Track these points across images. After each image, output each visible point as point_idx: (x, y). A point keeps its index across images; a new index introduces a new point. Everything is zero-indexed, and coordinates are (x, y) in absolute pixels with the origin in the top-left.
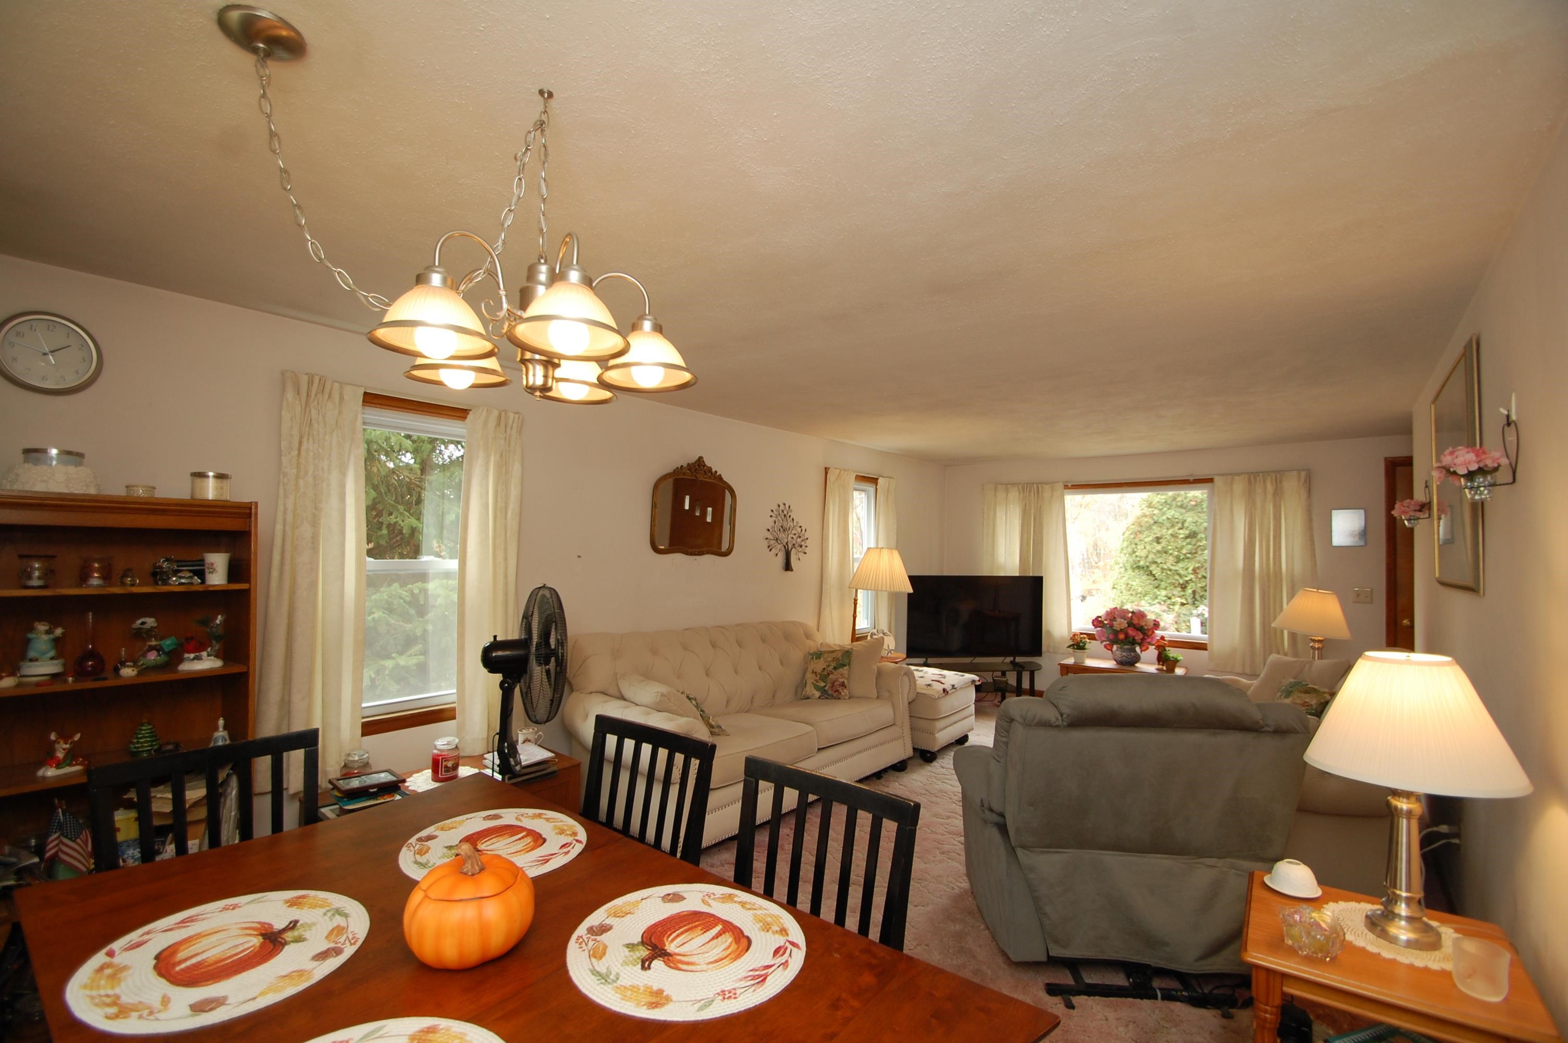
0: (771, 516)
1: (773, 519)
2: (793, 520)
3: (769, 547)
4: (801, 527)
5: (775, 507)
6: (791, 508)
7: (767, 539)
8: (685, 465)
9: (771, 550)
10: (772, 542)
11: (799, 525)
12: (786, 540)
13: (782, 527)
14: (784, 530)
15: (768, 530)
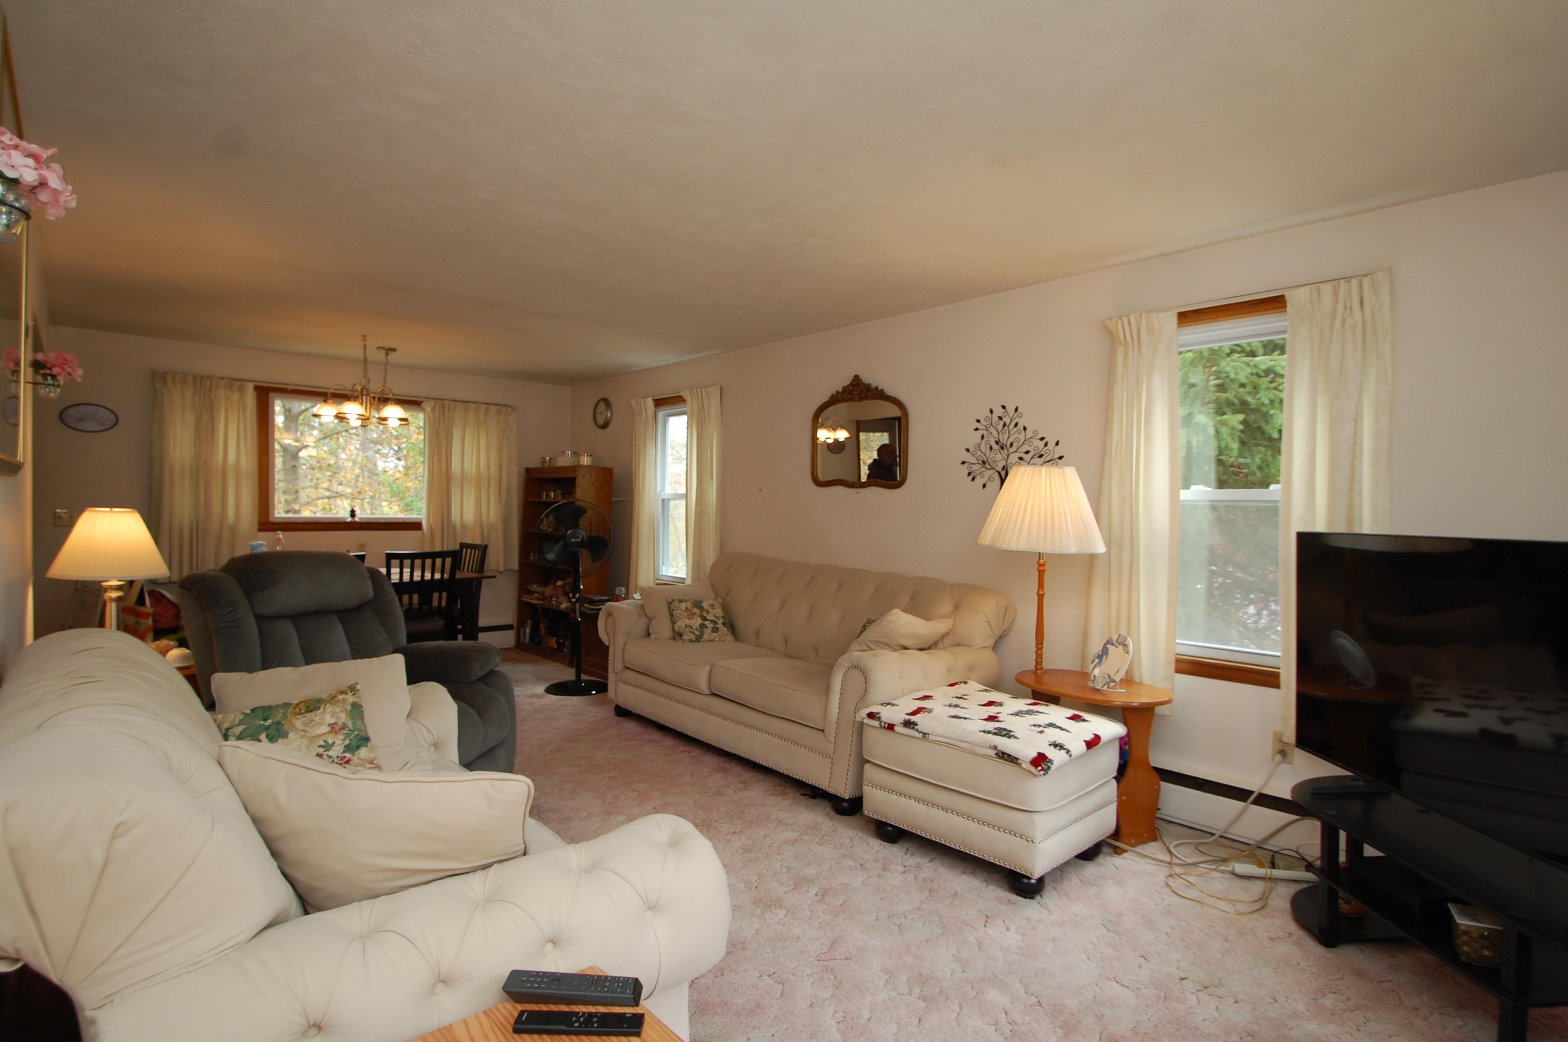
0: (977, 429)
1: (979, 433)
2: (1025, 429)
3: (969, 474)
4: (1042, 439)
5: (983, 414)
6: (1019, 411)
7: (963, 463)
8: (840, 390)
9: (973, 479)
10: (975, 467)
11: (1039, 437)
12: (1003, 463)
13: (997, 443)
14: (1002, 448)
15: (968, 450)
